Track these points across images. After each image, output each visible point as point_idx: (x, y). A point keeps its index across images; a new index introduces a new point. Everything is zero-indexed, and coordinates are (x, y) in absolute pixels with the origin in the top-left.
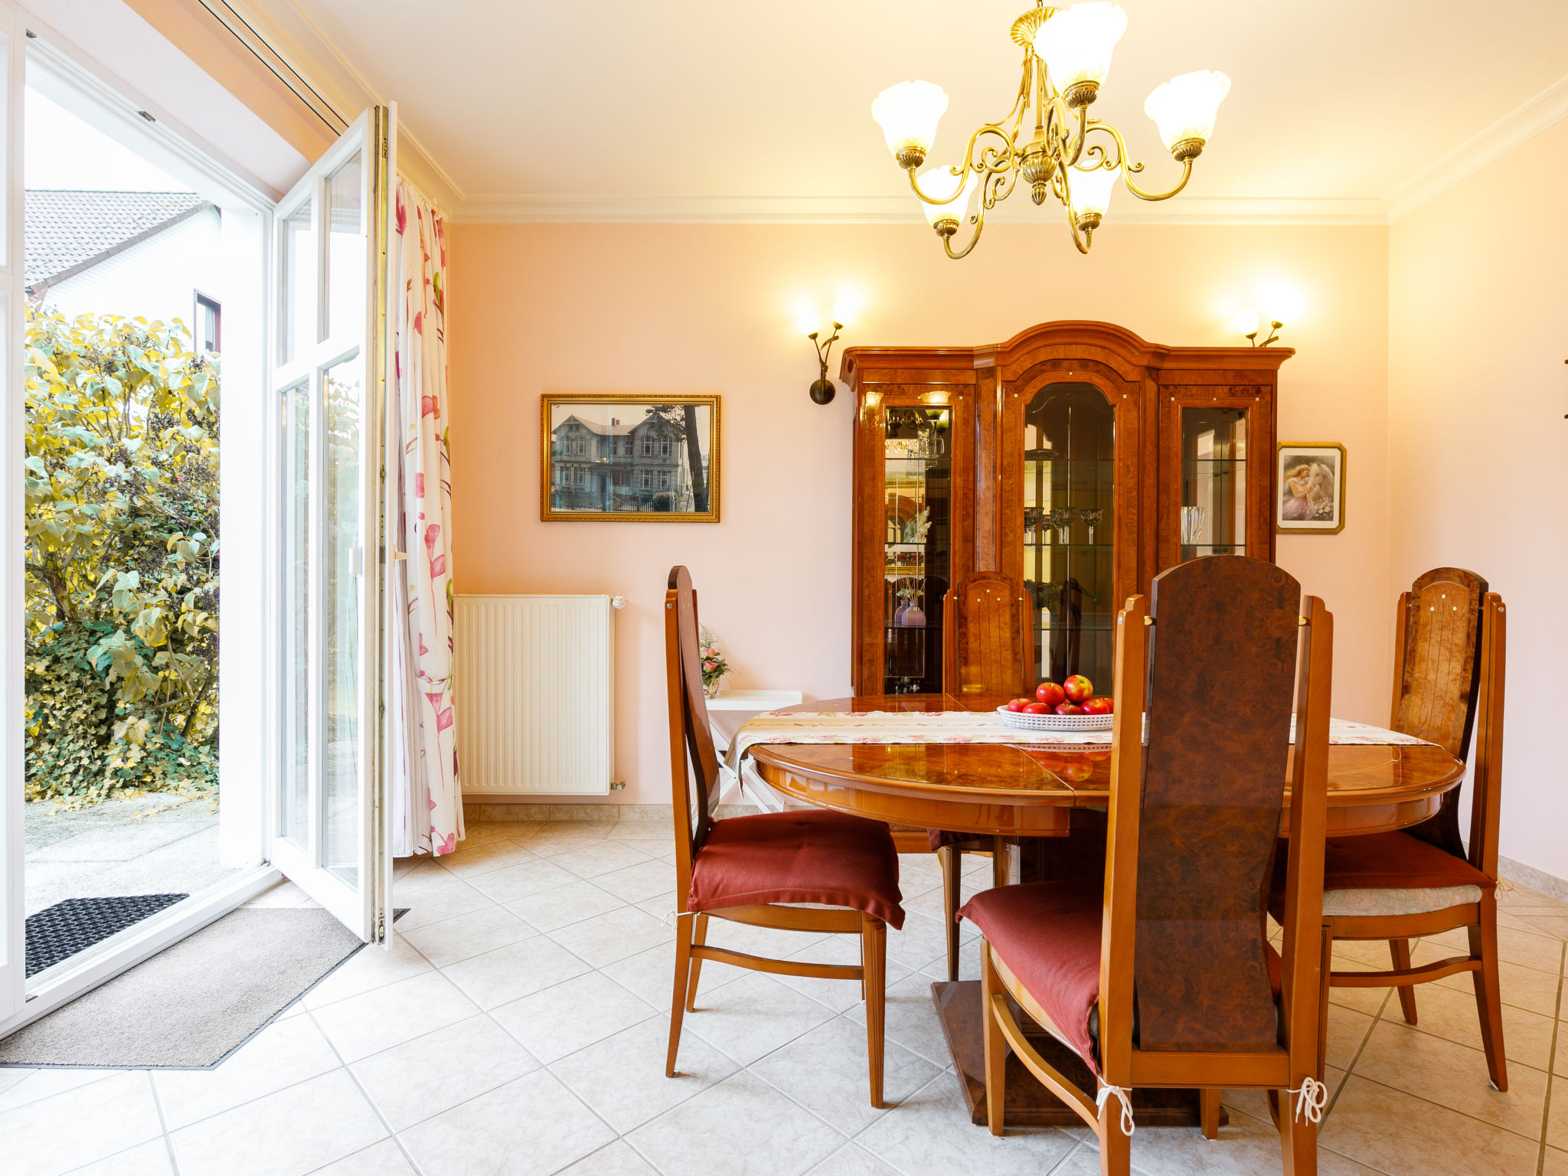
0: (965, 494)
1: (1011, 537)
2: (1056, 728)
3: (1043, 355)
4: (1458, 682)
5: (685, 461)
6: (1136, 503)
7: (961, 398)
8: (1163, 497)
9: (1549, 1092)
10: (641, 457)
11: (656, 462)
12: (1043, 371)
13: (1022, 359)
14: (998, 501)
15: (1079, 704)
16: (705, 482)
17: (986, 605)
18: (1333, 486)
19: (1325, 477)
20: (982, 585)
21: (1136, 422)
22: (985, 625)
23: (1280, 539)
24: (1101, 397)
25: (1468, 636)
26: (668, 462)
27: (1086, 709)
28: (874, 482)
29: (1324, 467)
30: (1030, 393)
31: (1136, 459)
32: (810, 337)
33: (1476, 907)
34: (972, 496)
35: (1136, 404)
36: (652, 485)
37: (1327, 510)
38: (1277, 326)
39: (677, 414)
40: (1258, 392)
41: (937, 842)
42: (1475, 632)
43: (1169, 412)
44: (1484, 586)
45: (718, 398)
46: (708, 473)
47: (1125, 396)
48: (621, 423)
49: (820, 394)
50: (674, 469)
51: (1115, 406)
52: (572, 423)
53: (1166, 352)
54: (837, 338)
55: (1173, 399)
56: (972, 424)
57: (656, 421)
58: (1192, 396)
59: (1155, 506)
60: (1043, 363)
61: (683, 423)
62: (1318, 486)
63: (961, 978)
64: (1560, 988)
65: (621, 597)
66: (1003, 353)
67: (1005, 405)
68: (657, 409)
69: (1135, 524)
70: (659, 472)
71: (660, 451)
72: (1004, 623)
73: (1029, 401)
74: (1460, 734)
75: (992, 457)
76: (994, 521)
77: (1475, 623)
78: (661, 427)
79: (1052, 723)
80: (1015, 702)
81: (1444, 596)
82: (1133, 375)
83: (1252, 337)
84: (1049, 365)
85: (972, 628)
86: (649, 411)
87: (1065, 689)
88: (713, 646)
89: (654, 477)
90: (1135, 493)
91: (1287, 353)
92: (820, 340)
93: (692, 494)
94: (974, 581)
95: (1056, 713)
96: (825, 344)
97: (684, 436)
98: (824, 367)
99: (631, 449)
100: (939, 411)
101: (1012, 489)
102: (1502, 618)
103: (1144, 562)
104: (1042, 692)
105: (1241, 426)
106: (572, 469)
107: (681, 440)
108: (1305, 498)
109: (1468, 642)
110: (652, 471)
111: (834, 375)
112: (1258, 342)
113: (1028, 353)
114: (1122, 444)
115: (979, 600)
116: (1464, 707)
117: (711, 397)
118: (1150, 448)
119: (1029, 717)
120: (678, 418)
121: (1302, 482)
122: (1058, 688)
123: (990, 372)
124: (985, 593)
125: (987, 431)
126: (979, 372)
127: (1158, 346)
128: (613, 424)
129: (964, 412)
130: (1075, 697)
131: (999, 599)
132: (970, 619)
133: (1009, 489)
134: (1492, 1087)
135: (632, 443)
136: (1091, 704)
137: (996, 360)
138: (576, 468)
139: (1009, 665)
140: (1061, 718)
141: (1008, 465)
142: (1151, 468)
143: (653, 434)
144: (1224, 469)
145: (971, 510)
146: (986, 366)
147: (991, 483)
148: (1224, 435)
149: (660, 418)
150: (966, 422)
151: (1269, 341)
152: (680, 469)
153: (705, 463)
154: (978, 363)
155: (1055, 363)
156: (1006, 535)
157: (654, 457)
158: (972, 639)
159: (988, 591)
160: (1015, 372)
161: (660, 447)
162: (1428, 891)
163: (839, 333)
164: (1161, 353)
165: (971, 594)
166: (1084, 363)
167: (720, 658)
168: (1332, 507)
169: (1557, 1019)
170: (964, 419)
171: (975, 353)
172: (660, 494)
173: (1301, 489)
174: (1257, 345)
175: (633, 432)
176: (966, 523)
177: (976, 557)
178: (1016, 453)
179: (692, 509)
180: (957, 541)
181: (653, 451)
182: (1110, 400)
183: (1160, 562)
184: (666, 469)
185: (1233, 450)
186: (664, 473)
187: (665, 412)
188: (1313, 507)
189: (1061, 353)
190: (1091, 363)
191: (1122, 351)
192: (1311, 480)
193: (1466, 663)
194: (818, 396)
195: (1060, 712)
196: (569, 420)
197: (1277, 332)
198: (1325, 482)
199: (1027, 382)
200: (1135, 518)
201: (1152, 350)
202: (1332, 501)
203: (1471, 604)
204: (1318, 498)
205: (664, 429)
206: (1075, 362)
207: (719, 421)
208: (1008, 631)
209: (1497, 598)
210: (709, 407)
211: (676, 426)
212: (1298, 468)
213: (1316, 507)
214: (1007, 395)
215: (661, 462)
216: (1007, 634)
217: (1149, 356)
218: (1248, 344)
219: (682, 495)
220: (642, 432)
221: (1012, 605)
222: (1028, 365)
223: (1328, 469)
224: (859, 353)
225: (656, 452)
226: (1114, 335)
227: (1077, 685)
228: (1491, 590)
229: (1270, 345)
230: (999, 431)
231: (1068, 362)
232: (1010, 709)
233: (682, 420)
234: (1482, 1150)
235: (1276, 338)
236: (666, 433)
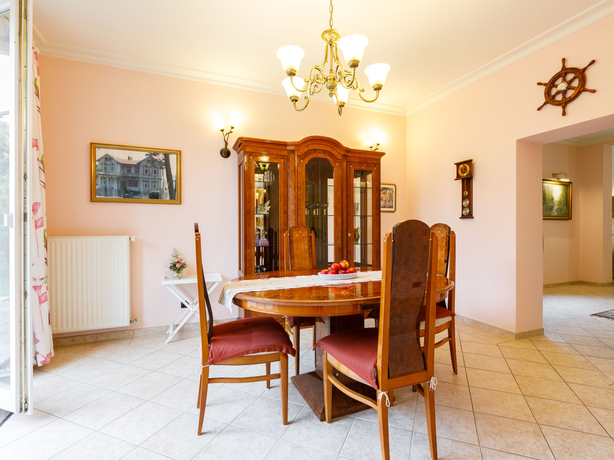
0: (284, 196)
1: (301, 212)
2: (339, 279)
3: (311, 147)
4: (444, 257)
5: (164, 177)
6: (341, 201)
7: (282, 160)
8: (349, 199)
9: (466, 372)
10: (143, 175)
11: (151, 177)
12: (311, 153)
13: (304, 148)
14: (296, 199)
15: (345, 270)
16: (174, 187)
17: (299, 237)
18: (393, 197)
19: (391, 194)
20: (298, 230)
21: (341, 173)
22: (299, 244)
23: (382, 214)
24: (330, 164)
25: (446, 243)
26: (156, 177)
27: (347, 271)
28: (250, 190)
29: (391, 191)
30: (307, 161)
31: (341, 186)
32: (221, 130)
33: (450, 322)
34: (286, 197)
35: (341, 167)
36: (148, 187)
37: (392, 205)
38: (378, 145)
39: (161, 157)
40: (375, 166)
41: (293, 324)
42: (448, 242)
43: (350, 171)
44: (450, 228)
45: (180, 152)
46: (176, 183)
47: (337, 164)
48: (133, 159)
49: (225, 154)
50: (160, 181)
51: (334, 167)
52: (107, 157)
53: (349, 150)
54: (232, 132)
55: (351, 166)
56: (287, 170)
57: (150, 159)
58: (357, 166)
59: (346, 202)
60: (311, 150)
61: (164, 161)
62: (389, 197)
63: (300, 374)
64: (461, 344)
65: (135, 237)
66: (298, 145)
67: (298, 164)
68: (151, 154)
69: (341, 208)
70: (152, 182)
71: (152, 173)
72: (306, 244)
73: (306, 164)
74: (445, 272)
75: (294, 183)
76: (295, 207)
77: (448, 239)
78: (153, 162)
79: (338, 277)
80: (323, 271)
81: (439, 232)
82: (340, 157)
83: (371, 147)
84: (313, 151)
85: (295, 245)
86: (147, 155)
87: (340, 265)
88: (179, 257)
89: (150, 184)
90: (340, 198)
91: (383, 154)
92: (225, 132)
93: (168, 192)
94: (295, 228)
95: (339, 274)
96: (227, 134)
97: (164, 167)
98: (226, 144)
99: (138, 171)
100: (266, 164)
101: (301, 195)
102: (455, 237)
103: (343, 222)
104: (333, 267)
105: (370, 177)
106: (108, 178)
107: (163, 168)
108: (386, 201)
109: (446, 245)
110: (149, 181)
111: (230, 147)
112: (373, 149)
113: (306, 146)
114: (336, 181)
115: (297, 235)
116: (446, 264)
117: (177, 151)
118: (345, 183)
119: (330, 275)
120: (161, 159)
121: (385, 196)
122: (338, 265)
123: (293, 152)
124: (299, 232)
125: (292, 173)
126: (289, 151)
127: (347, 148)
128: (129, 159)
129: (284, 166)
130: (344, 268)
131: (304, 235)
132: (294, 242)
133: (300, 195)
134: (454, 374)
135: (139, 168)
136: (349, 270)
137: (295, 147)
138: (109, 178)
139: (308, 258)
140: (340, 275)
141: (300, 186)
142: (345, 189)
143: (149, 165)
144: (364, 191)
145: (286, 202)
146: (291, 149)
147: (294, 192)
148: (364, 179)
149: (153, 158)
150: (284, 169)
151: (376, 149)
152: (162, 181)
153: (174, 179)
154: (289, 148)
155: (315, 151)
156: (299, 212)
157: (151, 175)
158: (295, 250)
159: (300, 232)
160: (301, 153)
161: (152, 171)
162: (441, 319)
163: (232, 130)
164: (348, 150)
165: (294, 233)
166: (324, 151)
167: (183, 262)
168: (393, 204)
169: (462, 352)
170: (284, 168)
171: (288, 144)
172: (153, 191)
173: (384, 198)
174: (373, 150)
175: (139, 163)
176: (285, 207)
177: (288, 219)
178: (302, 182)
179: (168, 198)
180: (282, 213)
181: (149, 172)
182: (333, 165)
183: (348, 222)
184: (156, 181)
185: (366, 184)
186: (155, 182)
187: (155, 156)
188: (388, 204)
189: (317, 147)
190: (326, 152)
191: (336, 149)
192: (387, 195)
193: (446, 251)
194: (223, 155)
195: (340, 273)
196: (106, 155)
197: (378, 147)
198: (391, 196)
199: (306, 156)
200: (341, 206)
201: (346, 149)
202: (393, 202)
203: (446, 234)
204: (389, 201)
205: (154, 163)
206: (321, 151)
207: (180, 161)
208: (307, 246)
209: (453, 232)
210: (176, 155)
211: (160, 162)
212: (384, 191)
213: (389, 204)
214: (299, 161)
215: (153, 177)
216: (307, 247)
217: (344, 151)
218: (370, 150)
219: (163, 192)
220: (144, 163)
221: (308, 237)
222: (306, 150)
223: (392, 192)
224: (245, 139)
225: (151, 173)
226: (334, 143)
227: (345, 264)
228: (451, 230)
229: (376, 151)
230: (296, 173)
231: (319, 150)
232: (321, 273)
233: (163, 160)
234: (456, 392)
235: (378, 149)
236: (155, 165)
